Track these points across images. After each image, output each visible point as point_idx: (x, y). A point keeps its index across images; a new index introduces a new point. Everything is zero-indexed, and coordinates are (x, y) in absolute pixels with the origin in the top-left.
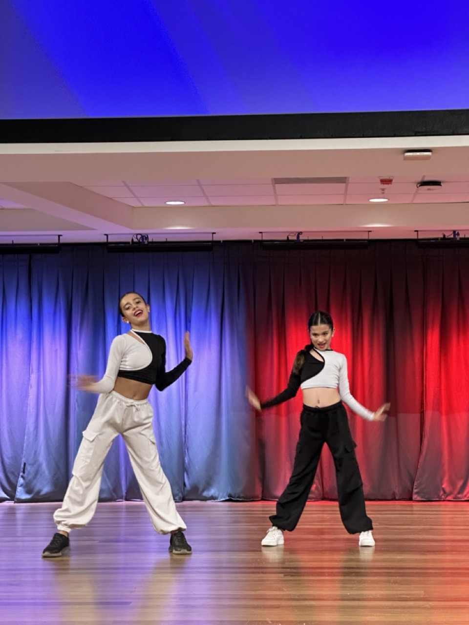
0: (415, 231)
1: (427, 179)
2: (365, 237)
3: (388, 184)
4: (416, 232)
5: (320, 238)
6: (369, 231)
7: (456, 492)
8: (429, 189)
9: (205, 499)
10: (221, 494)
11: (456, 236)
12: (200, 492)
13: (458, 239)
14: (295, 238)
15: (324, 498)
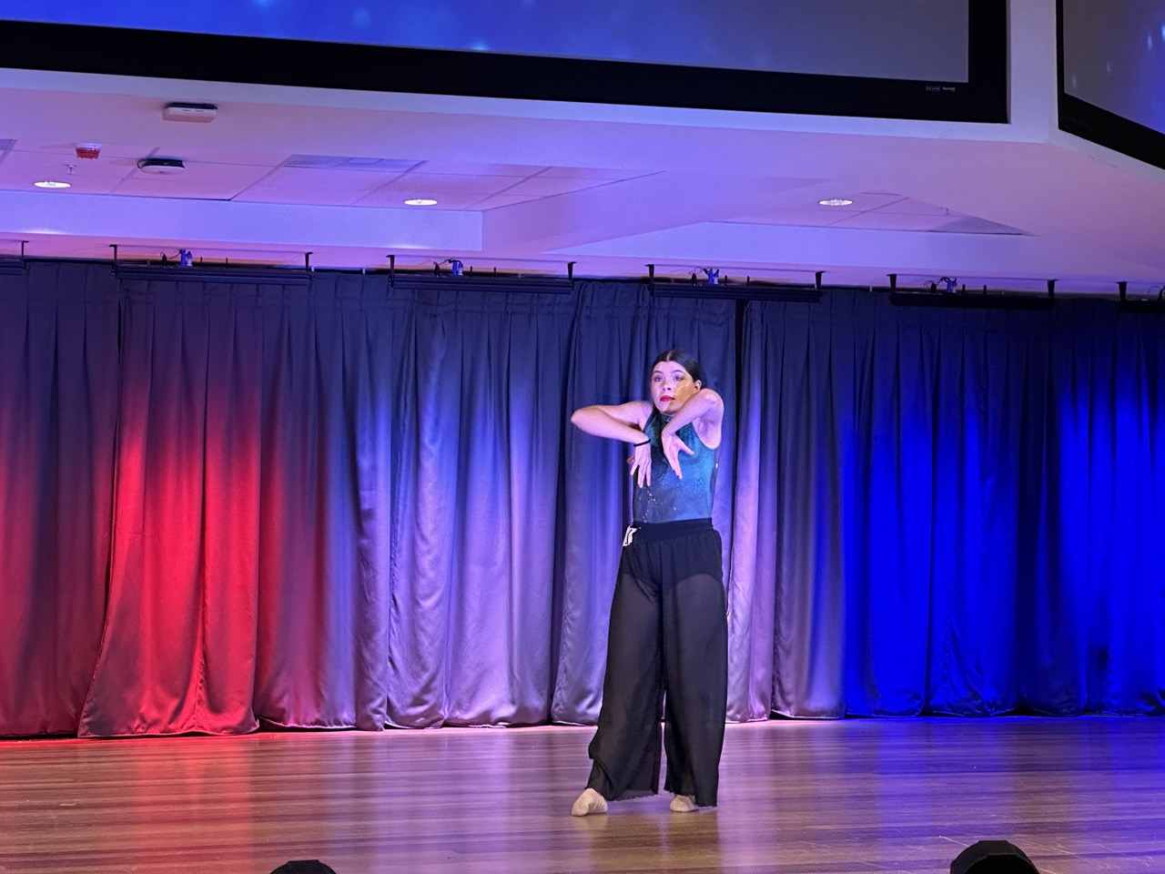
0: (111, 246)
1: (159, 154)
4: (113, 248)
6: (23, 242)
7: (166, 721)
8: (160, 172)
11: (186, 259)
13: (190, 264)
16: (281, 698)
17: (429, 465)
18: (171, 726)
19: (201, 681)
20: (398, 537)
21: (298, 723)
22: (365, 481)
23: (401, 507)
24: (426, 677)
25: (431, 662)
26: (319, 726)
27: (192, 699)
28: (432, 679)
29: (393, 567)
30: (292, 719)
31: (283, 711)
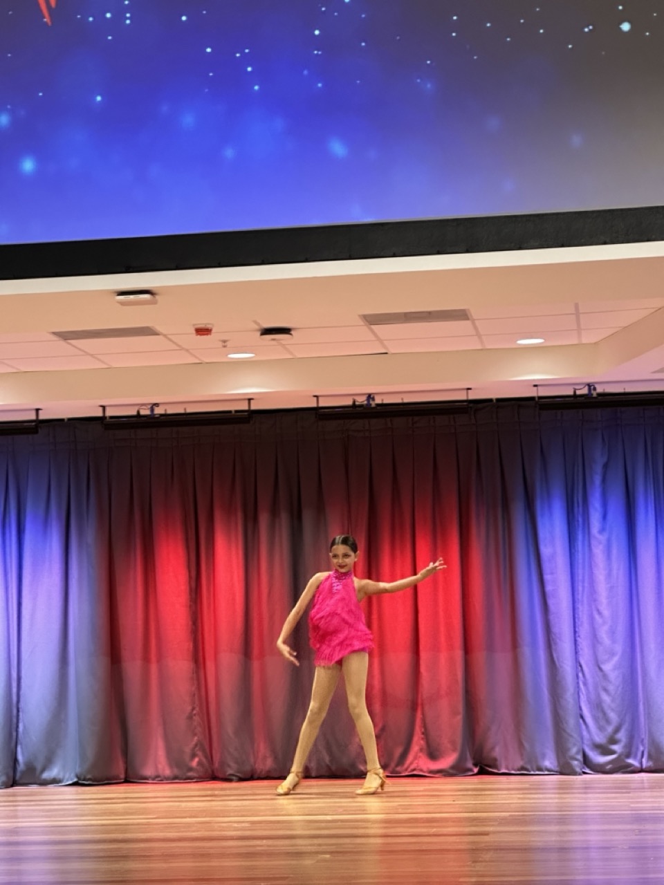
0: (315, 396)
2: (244, 406)
3: (207, 334)
4: (315, 398)
5: (182, 411)
6: (250, 400)
8: (273, 340)
9: (45, 783)
10: (67, 776)
11: (371, 402)
12: (38, 772)
13: (373, 405)
14: (147, 412)
15: (214, 777)
16: (493, 749)
17: (599, 551)
18: (398, 769)
19: (423, 733)
20: (580, 613)
21: (507, 769)
22: (546, 567)
23: (580, 588)
24: (610, 729)
25: (613, 716)
26: (523, 772)
27: (415, 748)
28: (617, 730)
29: (578, 639)
30: (503, 765)
31: (495, 760)
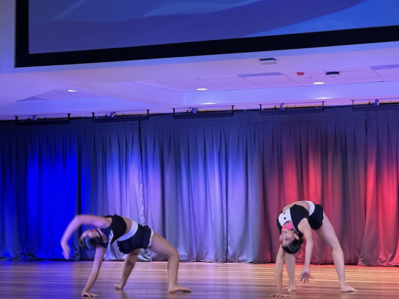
3: (302, 75)
4: (353, 101)
5: (294, 106)
6: (323, 102)
7: (388, 261)
8: (331, 77)
10: (249, 259)
11: (377, 102)
12: (237, 257)
